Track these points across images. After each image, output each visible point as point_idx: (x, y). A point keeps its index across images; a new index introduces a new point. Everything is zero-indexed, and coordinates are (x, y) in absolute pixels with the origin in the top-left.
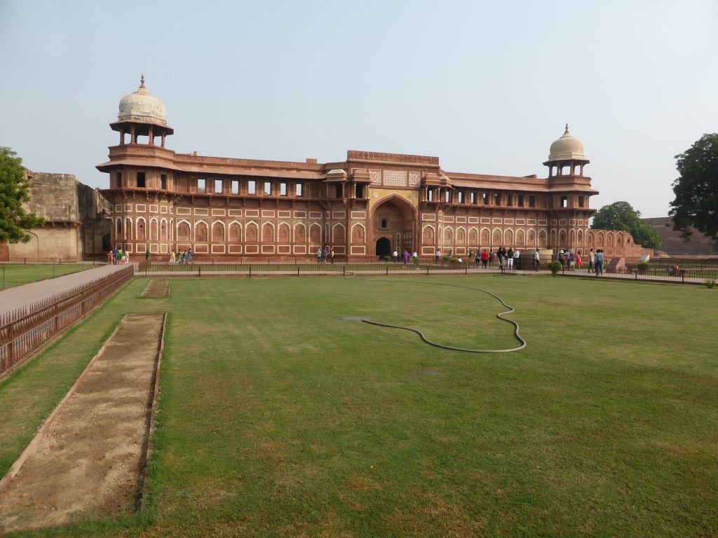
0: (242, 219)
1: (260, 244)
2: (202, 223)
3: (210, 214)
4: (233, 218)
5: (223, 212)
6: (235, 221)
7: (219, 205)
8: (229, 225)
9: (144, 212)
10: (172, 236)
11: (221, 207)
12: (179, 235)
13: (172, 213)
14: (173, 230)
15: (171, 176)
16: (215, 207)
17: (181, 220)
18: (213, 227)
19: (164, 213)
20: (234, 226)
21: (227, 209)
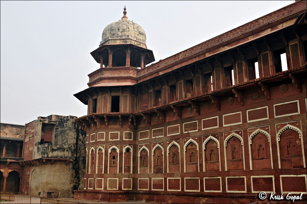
0: (200, 134)
1: (224, 174)
2: (158, 147)
3: (165, 135)
4: (188, 136)
5: (176, 129)
6: (191, 139)
7: (174, 119)
8: (185, 147)
9: (94, 141)
10: (129, 167)
11: (176, 122)
12: (140, 166)
13: (128, 140)
14: (132, 160)
15: (127, 96)
16: (170, 123)
17: (141, 146)
18: (168, 152)
19: (114, 140)
20: (190, 147)
21: (181, 123)
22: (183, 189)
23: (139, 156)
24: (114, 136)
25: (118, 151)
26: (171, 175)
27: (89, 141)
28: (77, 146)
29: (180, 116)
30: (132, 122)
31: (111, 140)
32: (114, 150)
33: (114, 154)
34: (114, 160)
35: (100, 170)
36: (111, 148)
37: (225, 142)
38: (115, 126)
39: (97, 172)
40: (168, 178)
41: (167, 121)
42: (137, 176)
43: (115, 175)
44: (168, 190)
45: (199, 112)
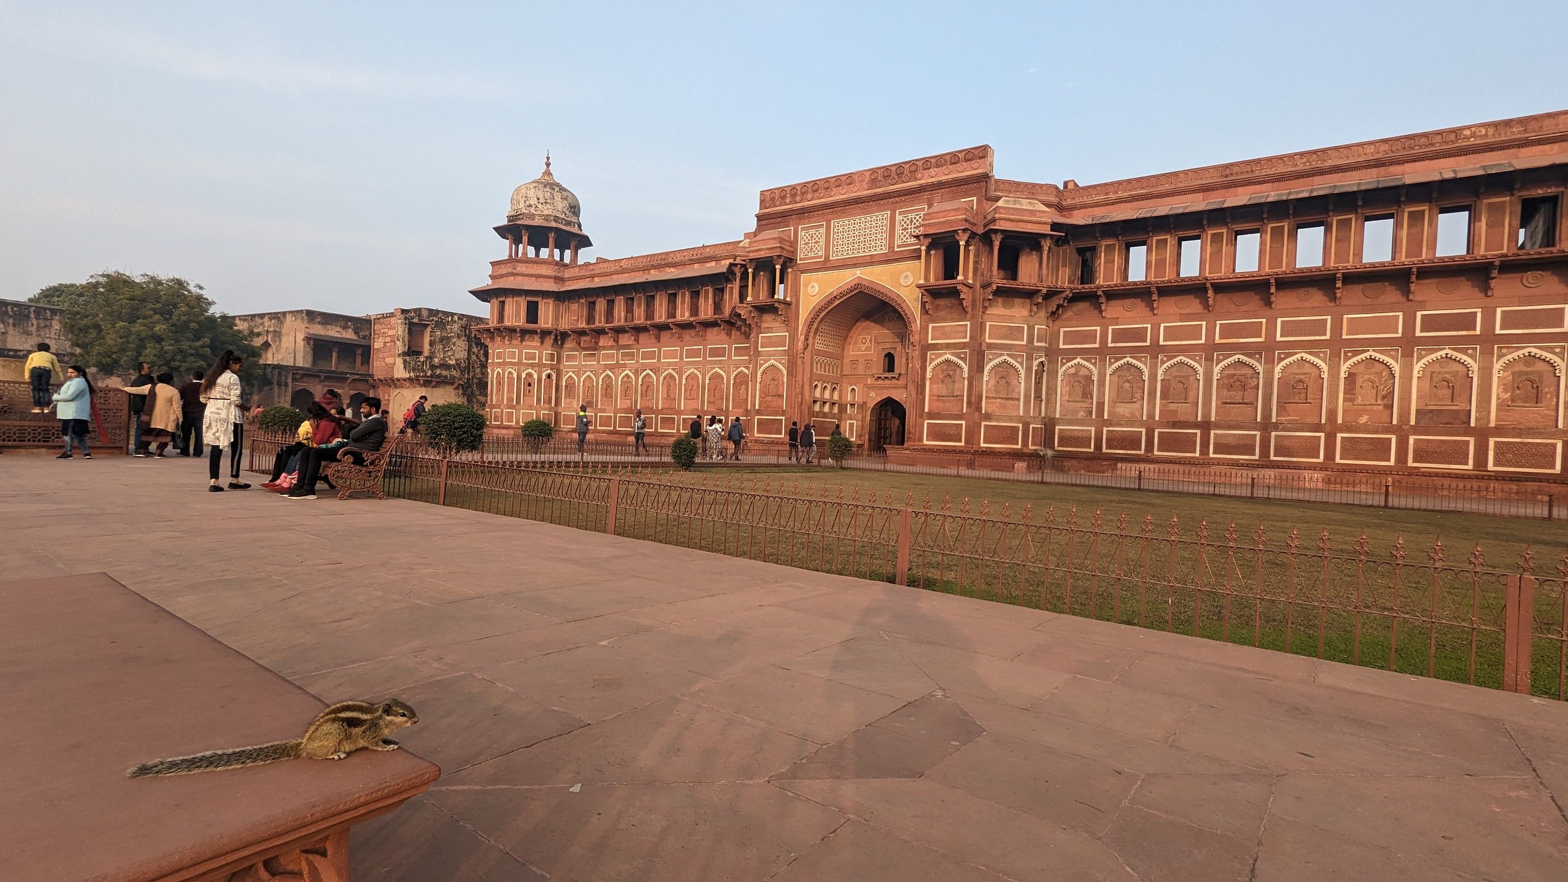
0: (637, 366)
1: (657, 412)
2: (589, 376)
3: (599, 362)
4: (625, 366)
5: (611, 357)
6: (627, 371)
7: (610, 344)
8: (620, 379)
9: (502, 361)
10: (550, 398)
11: (611, 348)
12: (565, 397)
13: (549, 362)
14: (554, 389)
15: (549, 303)
16: (604, 348)
17: (568, 372)
18: (600, 383)
19: (530, 361)
20: (625, 379)
21: (618, 350)
22: (615, 427)
23: (564, 384)
24: (530, 357)
25: (535, 376)
26: (603, 410)
27: (493, 360)
28: (469, 363)
29: (616, 341)
30: (556, 340)
31: (526, 361)
32: (529, 375)
33: (530, 380)
34: (530, 388)
35: (510, 400)
36: (526, 372)
37: (662, 378)
38: (532, 344)
39: (505, 402)
40: (599, 414)
41: (601, 344)
42: (560, 409)
43: (531, 407)
44: (598, 428)
45: (637, 340)
